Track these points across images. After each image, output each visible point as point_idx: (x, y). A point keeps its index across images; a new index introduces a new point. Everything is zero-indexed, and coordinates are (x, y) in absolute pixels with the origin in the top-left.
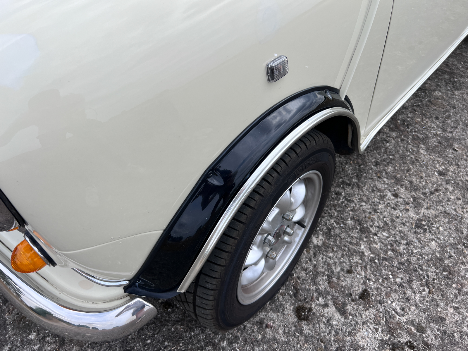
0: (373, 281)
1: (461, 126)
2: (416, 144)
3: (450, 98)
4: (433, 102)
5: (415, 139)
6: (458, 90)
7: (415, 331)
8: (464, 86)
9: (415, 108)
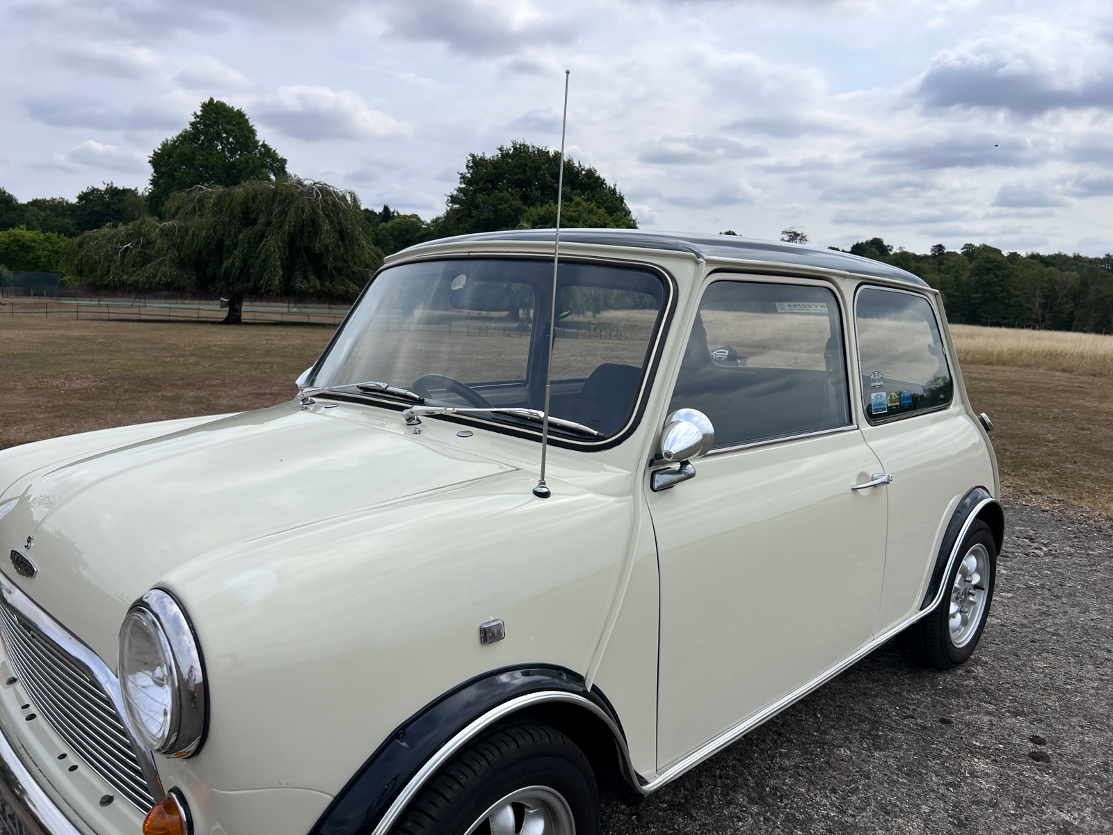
1: (872, 807)
2: (788, 828)
3: (863, 761)
4: (832, 765)
5: (789, 821)
6: (881, 750)
8: (892, 744)
9: (800, 770)
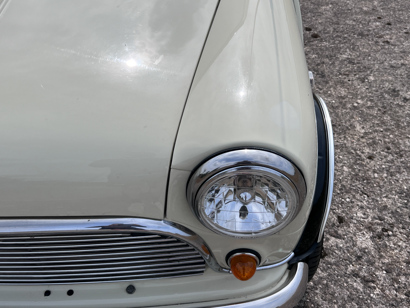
0: (337, 209)
7: (380, 222)
